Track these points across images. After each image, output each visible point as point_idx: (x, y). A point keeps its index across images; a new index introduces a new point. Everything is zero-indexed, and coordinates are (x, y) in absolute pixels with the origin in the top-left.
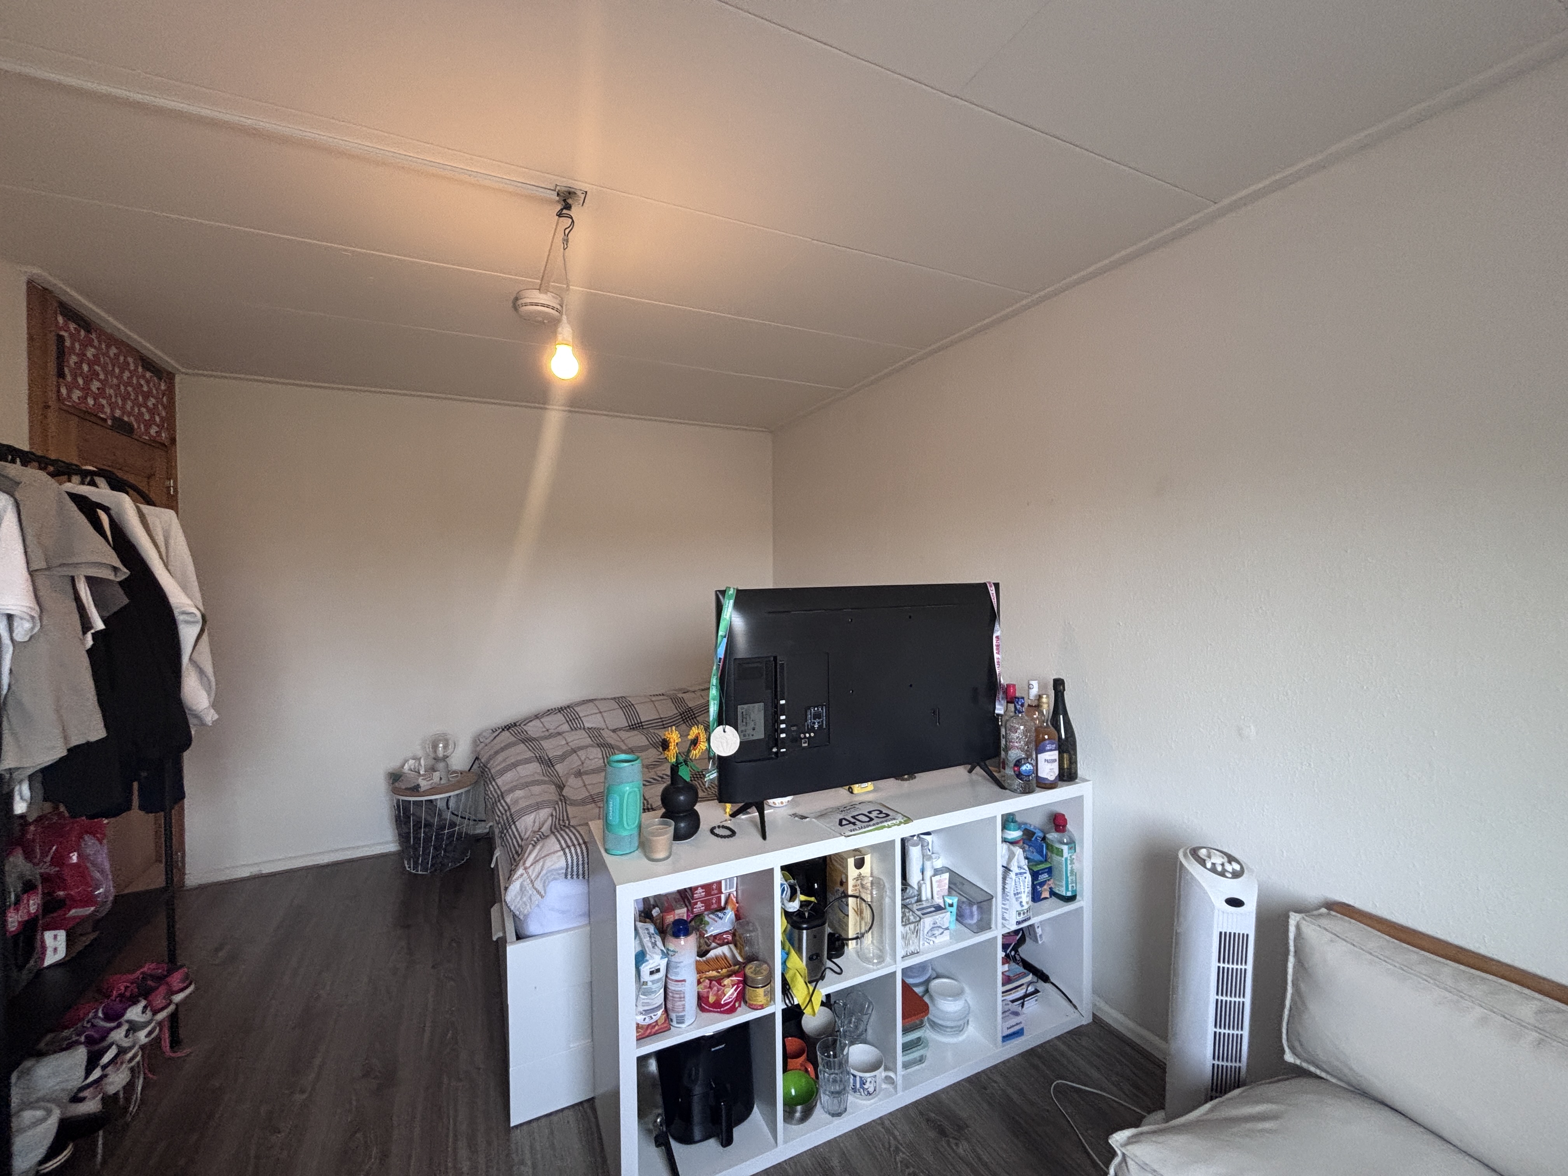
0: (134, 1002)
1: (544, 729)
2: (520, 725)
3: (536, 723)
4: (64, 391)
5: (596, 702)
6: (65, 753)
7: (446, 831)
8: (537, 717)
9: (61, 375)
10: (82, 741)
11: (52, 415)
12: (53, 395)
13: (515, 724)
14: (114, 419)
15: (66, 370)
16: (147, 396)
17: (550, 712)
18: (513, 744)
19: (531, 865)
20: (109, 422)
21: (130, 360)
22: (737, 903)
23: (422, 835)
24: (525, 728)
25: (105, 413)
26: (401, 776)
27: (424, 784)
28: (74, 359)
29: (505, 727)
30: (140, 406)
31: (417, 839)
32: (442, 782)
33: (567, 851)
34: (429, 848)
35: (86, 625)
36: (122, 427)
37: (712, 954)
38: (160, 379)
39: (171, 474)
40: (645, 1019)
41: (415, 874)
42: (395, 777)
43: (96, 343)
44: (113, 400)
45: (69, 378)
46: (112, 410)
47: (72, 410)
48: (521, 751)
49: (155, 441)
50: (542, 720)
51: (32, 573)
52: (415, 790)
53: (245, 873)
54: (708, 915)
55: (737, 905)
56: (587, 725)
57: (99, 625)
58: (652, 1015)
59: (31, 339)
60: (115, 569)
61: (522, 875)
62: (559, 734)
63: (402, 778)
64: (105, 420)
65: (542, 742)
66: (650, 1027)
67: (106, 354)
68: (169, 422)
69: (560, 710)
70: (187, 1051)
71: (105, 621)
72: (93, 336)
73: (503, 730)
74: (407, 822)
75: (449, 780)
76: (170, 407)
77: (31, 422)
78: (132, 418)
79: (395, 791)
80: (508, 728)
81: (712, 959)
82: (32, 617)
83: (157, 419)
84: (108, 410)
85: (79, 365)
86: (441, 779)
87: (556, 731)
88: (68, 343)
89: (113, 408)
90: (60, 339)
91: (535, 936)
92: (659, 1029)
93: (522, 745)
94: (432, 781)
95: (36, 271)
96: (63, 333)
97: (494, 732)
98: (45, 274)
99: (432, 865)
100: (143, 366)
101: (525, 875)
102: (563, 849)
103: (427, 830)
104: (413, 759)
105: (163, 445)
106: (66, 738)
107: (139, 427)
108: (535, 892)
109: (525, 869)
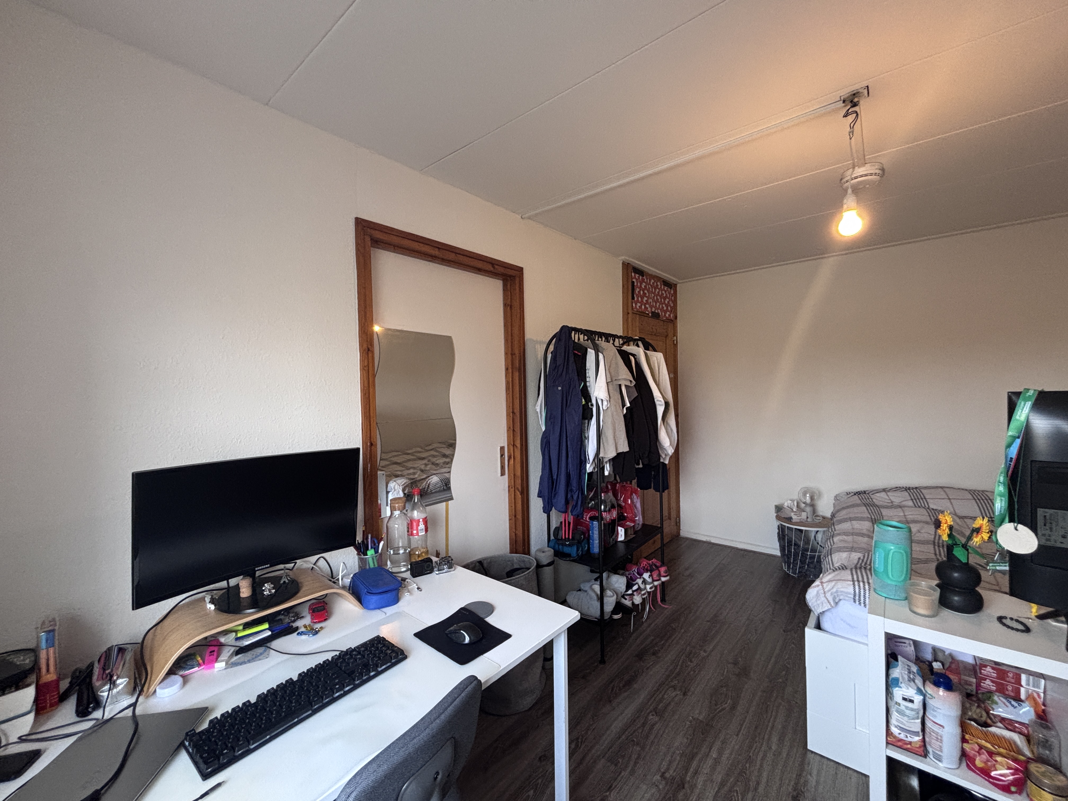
0: (647, 571)
1: (890, 501)
2: (868, 494)
3: (883, 495)
4: (634, 305)
5: (945, 489)
6: (616, 455)
7: (809, 553)
8: (884, 490)
9: (633, 298)
10: (621, 451)
11: (630, 315)
12: (630, 308)
13: (865, 492)
14: (652, 313)
15: (635, 295)
16: (665, 298)
17: (897, 489)
18: (858, 505)
19: (827, 582)
20: (650, 314)
21: (659, 283)
22: (1044, 705)
23: (793, 550)
24: (872, 496)
25: (648, 311)
26: (781, 509)
27: (795, 518)
28: (638, 290)
29: (857, 493)
30: (662, 304)
31: (789, 551)
32: (809, 520)
33: (856, 583)
34: (797, 560)
35: (624, 405)
36: (655, 316)
37: (993, 729)
38: (671, 288)
39: (675, 334)
40: (900, 734)
41: (788, 574)
42: (779, 509)
43: (646, 280)
44: (652, 304)
45: (636, 299)
46: (651, 309)
47: (637, 313)
48: (862, 511)
49: (668, 319)
50: (888, 493)
51: (607, 383)
52: (789, 520)
53: (704, 539)
54: (998, 697)
55: (1043, 707)
56: (932, 506)
57: (628, 405)
58: (908, 735)
59: (623, 286)
60: (631, 381)
61: (818, 586)
62: (900, 507)
63: (782, 511)
64: (648, 314)
65: (882, 510)
66: (903, 742)
67: (650, 284)
68: (674, 309)
69: (907, 489)
70: (666, 607)
71: (630, 403)
72: (645, 277)
73: (855, 494)
74: (784, 539)
75: (813, 520)
76: (675, 302)
77: (623, 321)
78: (659, 311)
79: (778, 518)
80: (858, 493)
81: (990, 733)
82: (607, 401)
83: (669, 308)
84: (649, 309)
85: (639, 292)
86: (807, 518)
87: (899, 504)
88: (635, 284)
89: (651, 307)
90: (633, 282)
91: (827, 632)
92: (909, 748)
93: (864, 508)
94: (800, 517)
95: (623, 258)
96: (633, 280)
97: (848, 494)
98: (627, 258)
99: (799, 572)
100: (664, 285)
101: (821, 586)
102: (853, 581)
103: (796, 548)
104: (791, 500)
105: (671, 320)
106: (616, 449)
107: (662, 314)
108: (826, 601)
109: (822, 583)
